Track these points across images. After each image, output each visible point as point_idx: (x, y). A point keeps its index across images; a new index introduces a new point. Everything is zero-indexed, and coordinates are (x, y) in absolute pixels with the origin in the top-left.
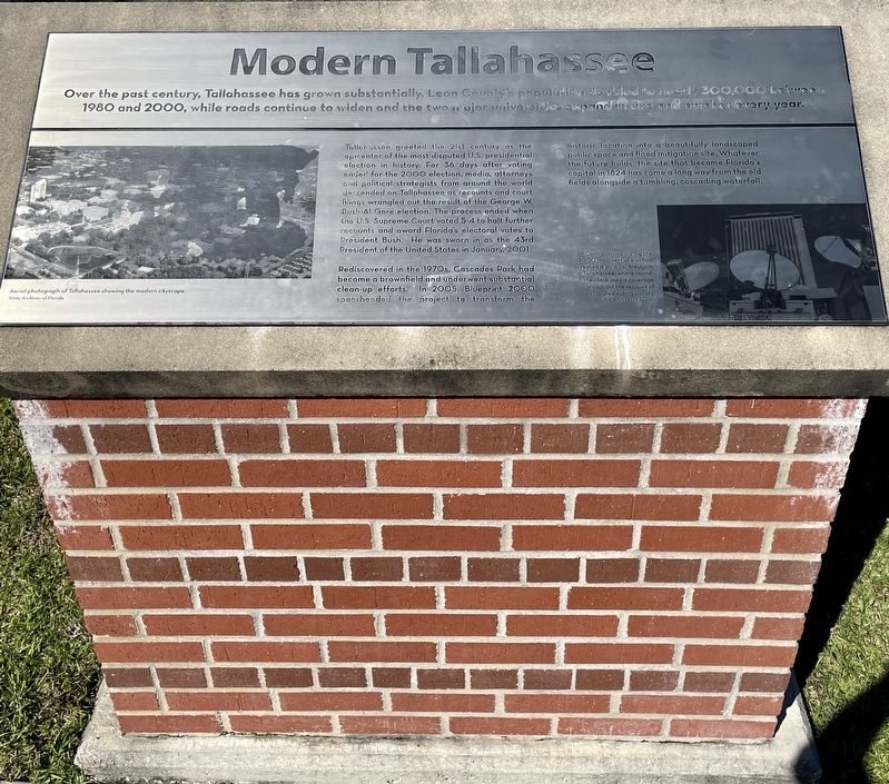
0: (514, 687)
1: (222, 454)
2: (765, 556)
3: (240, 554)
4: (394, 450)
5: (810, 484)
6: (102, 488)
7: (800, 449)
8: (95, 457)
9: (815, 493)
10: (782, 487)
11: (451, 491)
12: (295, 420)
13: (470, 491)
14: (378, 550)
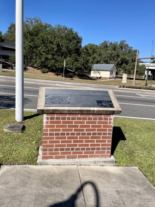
0: (85, 150)
1: (61, 120)
2: (107, 132)
3: (60, 132)
4: (76, 120)
5: (110, 124)
6: (49, 124)
7: (109, 120)
8: (49, 120)
9: (111, 125)
10: (108, 124)
11: (80, 125)
12: (68, 117)
13: (82, 125)
14: (73, 132)
